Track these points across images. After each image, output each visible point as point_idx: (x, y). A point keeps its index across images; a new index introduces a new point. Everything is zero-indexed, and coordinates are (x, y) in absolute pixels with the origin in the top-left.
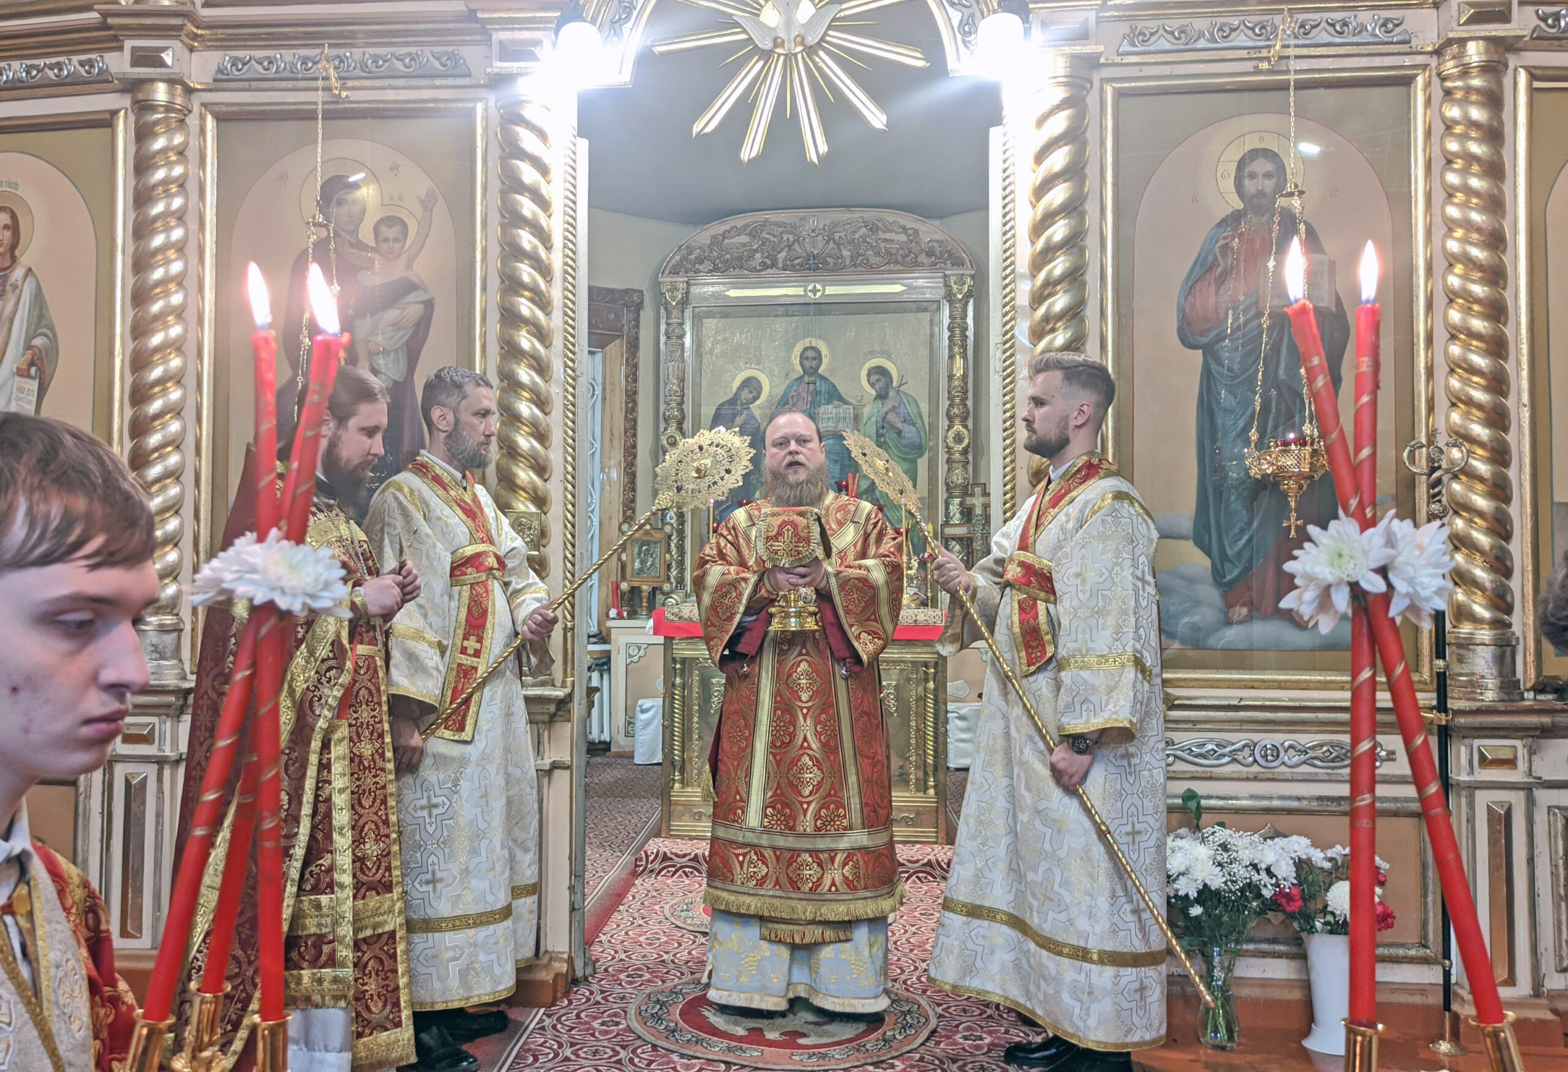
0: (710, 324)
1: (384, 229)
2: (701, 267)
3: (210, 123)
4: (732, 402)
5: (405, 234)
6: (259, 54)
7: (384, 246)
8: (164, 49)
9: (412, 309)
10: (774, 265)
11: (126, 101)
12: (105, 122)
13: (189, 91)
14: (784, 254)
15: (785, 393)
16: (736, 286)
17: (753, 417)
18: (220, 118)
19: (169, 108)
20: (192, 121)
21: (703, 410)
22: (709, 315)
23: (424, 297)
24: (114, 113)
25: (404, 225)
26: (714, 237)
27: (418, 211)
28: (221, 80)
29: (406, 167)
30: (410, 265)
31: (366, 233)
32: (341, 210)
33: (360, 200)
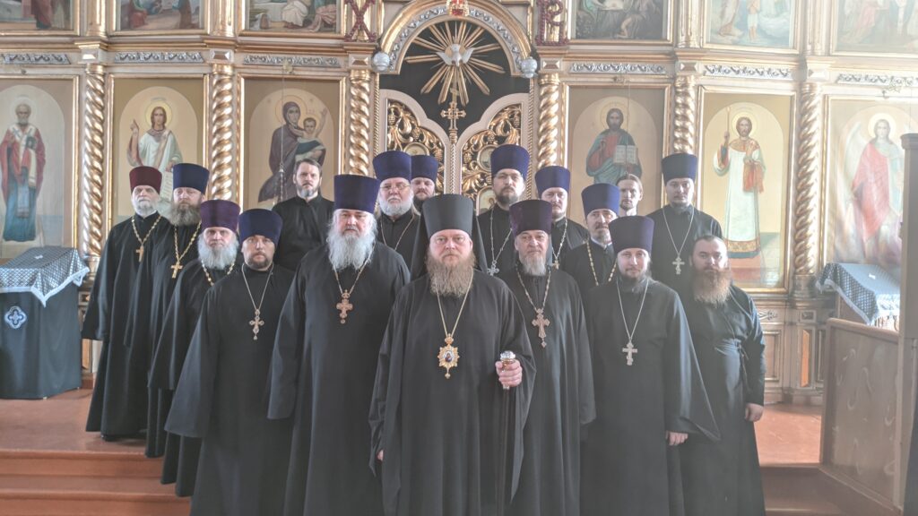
1: (308, 123)
5: (315, 124)
6: (260, 55)
7: (307, 129)
8: (226, 53)
9: (317, 152)
11: (210, 70)
12: (200, 77)
13: (234, 68)
18: (246, 79)
19: (227, 74)
20: (235, 78)
23: (322, 148)
24: (204, 74)
25: (315, 121)
28: (246, 63)
29: (316, 100)
30: (316, 136)
31: (301, 124)
32: (291, 115)
33: (298, 111)
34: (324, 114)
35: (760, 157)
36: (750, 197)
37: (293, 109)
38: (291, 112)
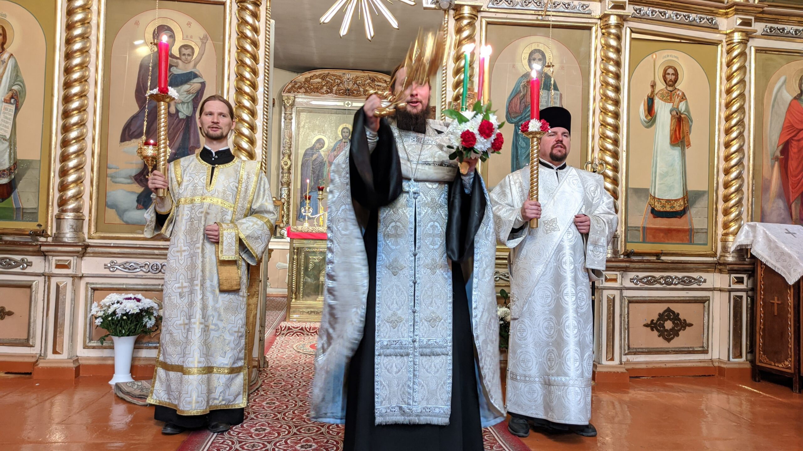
0: (303, 115)
2: (300, 90)
4: (312, 148)
5: (193, 53)
7: (183, 57)
9: (195, 85)
10: (331, 92)
14: (335, 88)
15: (335, 146)
16: (315, 100)
17: (320, 155)
21: (300, 151)
22: (303, 111)
25: (193, 49)
26: (306, 79)
27: (200, 43)
29: (194, 24)
30: (195, 66)
31: (175, 51)
33: (173, 36)
34: (204, 41)
35: (687, 110)
36: (676, 152)
37: (167, 33)
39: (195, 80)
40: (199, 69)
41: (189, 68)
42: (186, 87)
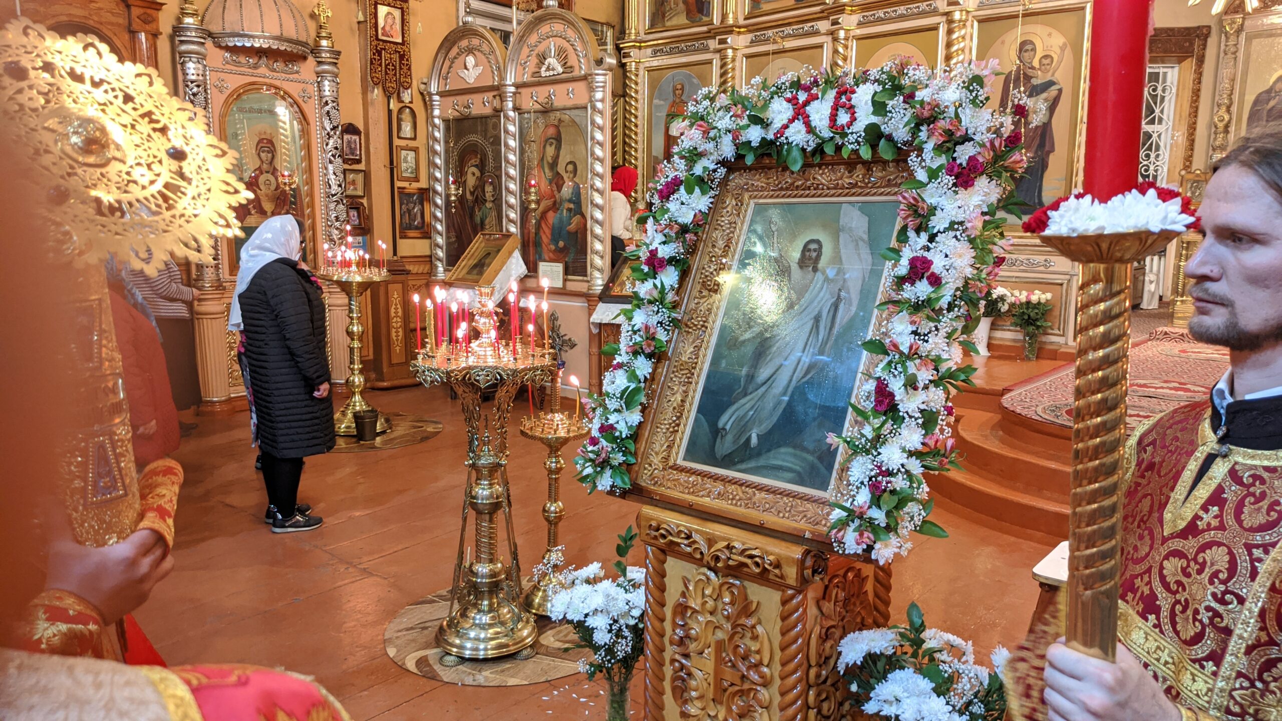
0: (1258, 43)
1: (1045, 61)
3: (976, 24)
5: (1052, 62)
7: (1043, 67)
9: (1053, 92)
11: (944, 19)
12: (935, 28)
13: (968, 12)
18: (980, 22)
19: (960, 21)
20: (968, 24)
22: (1257, 37)
23: (1058, 87)
24: (939, 24)
25: (1052, 58)
27: (1058, 51)
29: (1055, 33)
30: (1053, 75)
31: (1036, 63)
32: (1026, 54)
33: (1034, 50)
34: (1063, 48)
37: (1029, 47)
38: (1026, 51)
39: (1053, 88)
40: (1058, 76)
41: (1048, 77)
42: (1044, 95)
